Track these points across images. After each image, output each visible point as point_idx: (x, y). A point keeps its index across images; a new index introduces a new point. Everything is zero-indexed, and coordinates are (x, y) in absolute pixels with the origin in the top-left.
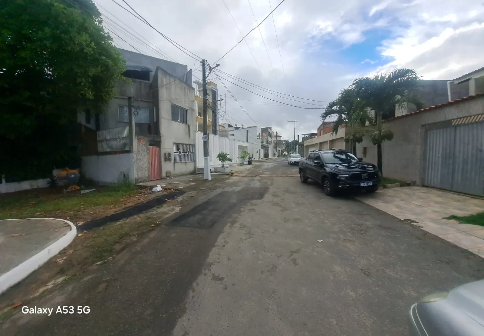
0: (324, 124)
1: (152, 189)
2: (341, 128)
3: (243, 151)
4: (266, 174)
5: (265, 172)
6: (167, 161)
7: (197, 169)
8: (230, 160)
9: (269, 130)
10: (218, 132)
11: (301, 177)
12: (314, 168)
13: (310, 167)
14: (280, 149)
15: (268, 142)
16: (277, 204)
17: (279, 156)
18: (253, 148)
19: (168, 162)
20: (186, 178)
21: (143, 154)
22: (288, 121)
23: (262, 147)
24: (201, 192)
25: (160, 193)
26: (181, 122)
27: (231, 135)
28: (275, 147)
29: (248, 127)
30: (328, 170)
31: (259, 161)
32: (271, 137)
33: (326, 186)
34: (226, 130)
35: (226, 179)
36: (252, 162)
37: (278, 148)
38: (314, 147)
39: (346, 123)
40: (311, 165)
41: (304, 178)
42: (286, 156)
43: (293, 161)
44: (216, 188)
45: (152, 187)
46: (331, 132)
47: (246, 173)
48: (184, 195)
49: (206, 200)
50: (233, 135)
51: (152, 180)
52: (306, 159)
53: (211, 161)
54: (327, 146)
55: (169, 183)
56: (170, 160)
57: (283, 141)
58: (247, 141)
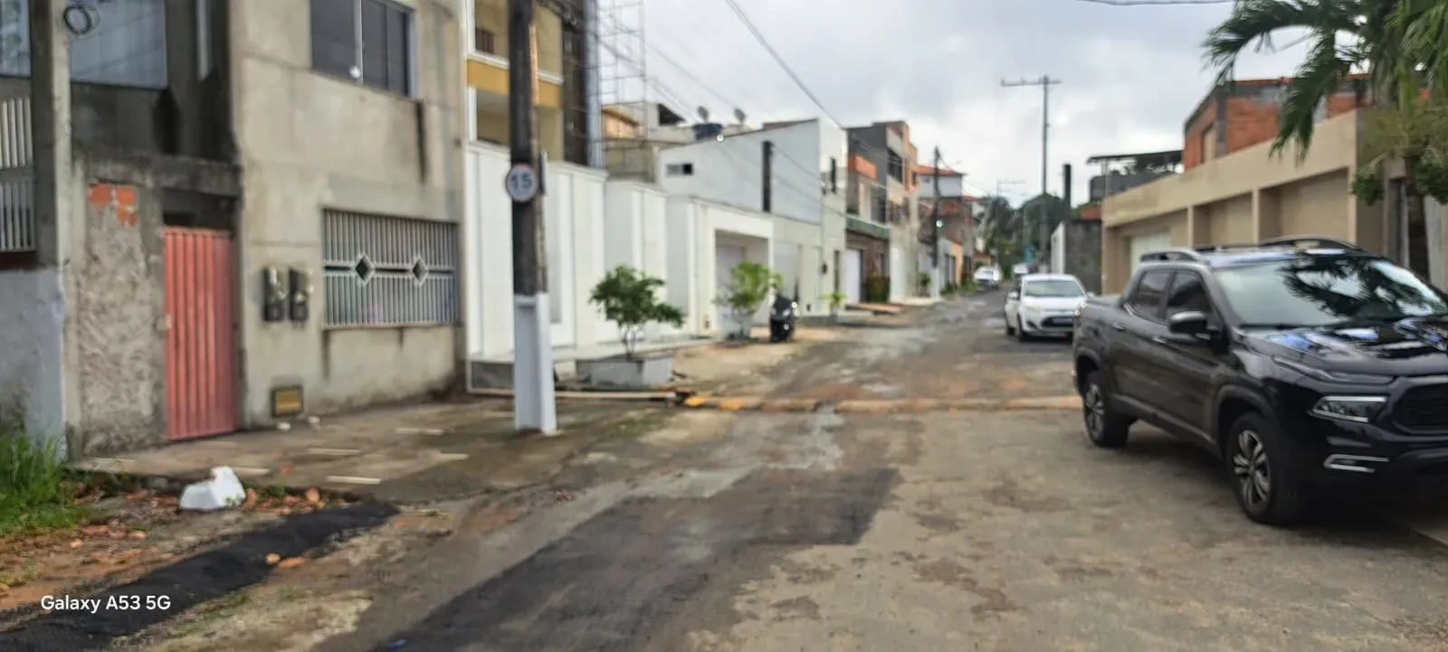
0: (1226, 91)
1: (178, 493)
2: (1328, 117)
3: (743, 267)
4: (879, 396)
5: (871, 381)
6: (279, 319)
7: (469, 370)
8: (671, 314)
9: (893, 141)
10: (597, 152)
11: (1088, 411)
12: (1170, 356)
13: (1144, 347)
14: (957, 251)
15: (883, 210)
16: (946, 572)
17: (948, 290)
18: (800, 247)
19: (283, 328)
20: (402, 426)
21: (121, 278)
22: (1004, 84)
23: (852, 237)
24: (494, 505)
25: (230, 517)
26: (368, 80)
27: (672, 169)
28: (930, 240)
29: (768, 127)
30: (1255, 365)
31: (830, 322)
32: (900, 179)
33: (1244, 462)
34: (644, 144)
35: (647, 424)
36: (791, 329)
37: (944, 244)
38: (1165, 230)
39: (1359, 84)
40: (1149, 339)
41: (1106, 418)
42: (996, 287)
43: (1038, 318)
44: (590, 476)
45: (176, 485)
46: (1271, 136)
47: (757, 388)
48: (384, 529)
49: (524, 555)
50: (688, 169)
51: (179, 441)
52: (1121, 306)
53: (555, 319)
54: (1249, 224)
55: (292, 454)
56: (296, 313)
57: (972, 199)
58: (767, 206)
